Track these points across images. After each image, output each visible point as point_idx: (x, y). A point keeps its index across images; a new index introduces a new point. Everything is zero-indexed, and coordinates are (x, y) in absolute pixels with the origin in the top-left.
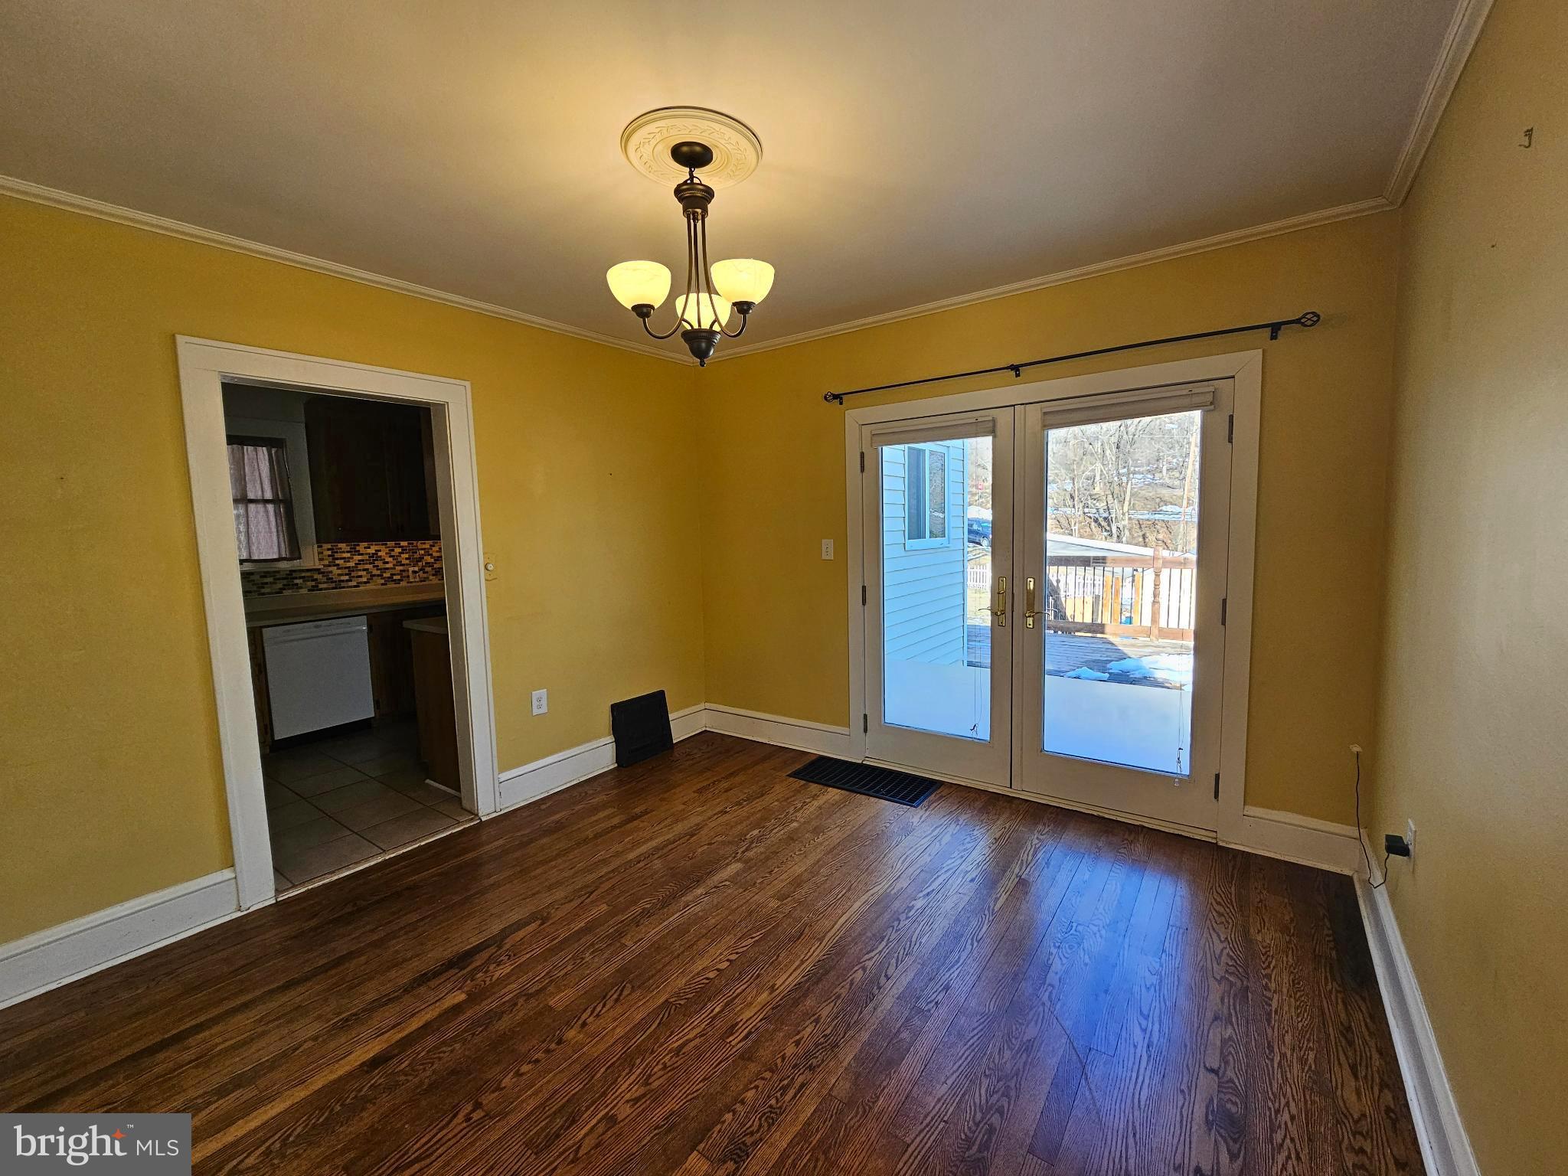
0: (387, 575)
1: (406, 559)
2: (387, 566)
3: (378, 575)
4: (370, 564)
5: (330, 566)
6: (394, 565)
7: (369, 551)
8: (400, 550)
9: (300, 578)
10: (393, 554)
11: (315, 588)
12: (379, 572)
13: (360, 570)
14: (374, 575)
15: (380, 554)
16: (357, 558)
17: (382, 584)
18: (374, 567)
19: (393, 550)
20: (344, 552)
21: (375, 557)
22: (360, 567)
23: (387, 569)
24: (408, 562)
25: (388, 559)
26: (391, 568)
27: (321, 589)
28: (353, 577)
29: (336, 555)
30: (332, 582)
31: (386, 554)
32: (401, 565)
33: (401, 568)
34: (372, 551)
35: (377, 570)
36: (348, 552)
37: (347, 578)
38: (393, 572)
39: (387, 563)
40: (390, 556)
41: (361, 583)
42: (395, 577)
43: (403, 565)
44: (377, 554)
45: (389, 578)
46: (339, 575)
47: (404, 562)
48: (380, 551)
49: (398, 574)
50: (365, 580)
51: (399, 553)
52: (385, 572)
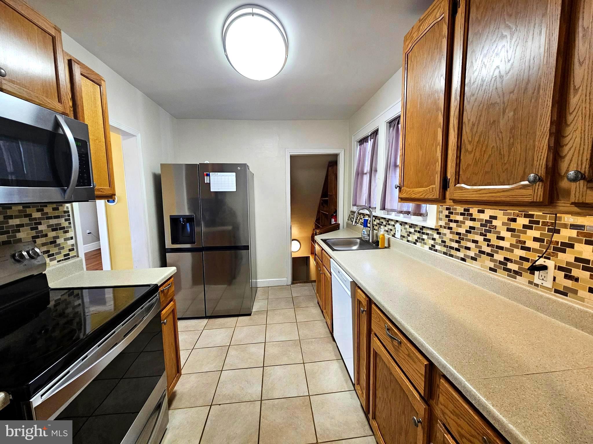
0: (499, 257)
1: (535, 239)
2: (501, 243)
3: (488, 254)
4: (481, 234)
5: (445, 228)
6: (511, 245)
7: (482, 216)
8: (526, 221)
9: (427, 234)
10: (513, 225)
11: (432, 247)
12: (488, 250)
13: (468, 240)
14: (483, 253)
15: (495, 223)
16: (469, 223)
17: (491, 269)
18: (485, 240)
19: (514, 220)
20: (457, 214)
21: (488, 224)
22: (470, 236)
23: (501, 248)
24: (536, 245)
25: (507, 235)
26: (507, 250)
27: (436, 251)
28: (462, 247)
29: (452, 217)
30: (445, 246)
31: (504, 224)
32: (523, 248)
33: (523, 253)
34: (485, 216)
35: (488, 245)
36: (462, 214)
37: (456, 245)
38: (509, 255)
39: (502, 239)
40: (509, 230)
41: (468, 256)
42: (510, 266)
43: (528, 249)
44: (491, 222)
45: (500, 262)
46: (451, 240)
47: (530, 244)
48: (495, 218)
49: (516, 262)
50: (472, 254)
51: (525, 226)
52: (497, 253)
